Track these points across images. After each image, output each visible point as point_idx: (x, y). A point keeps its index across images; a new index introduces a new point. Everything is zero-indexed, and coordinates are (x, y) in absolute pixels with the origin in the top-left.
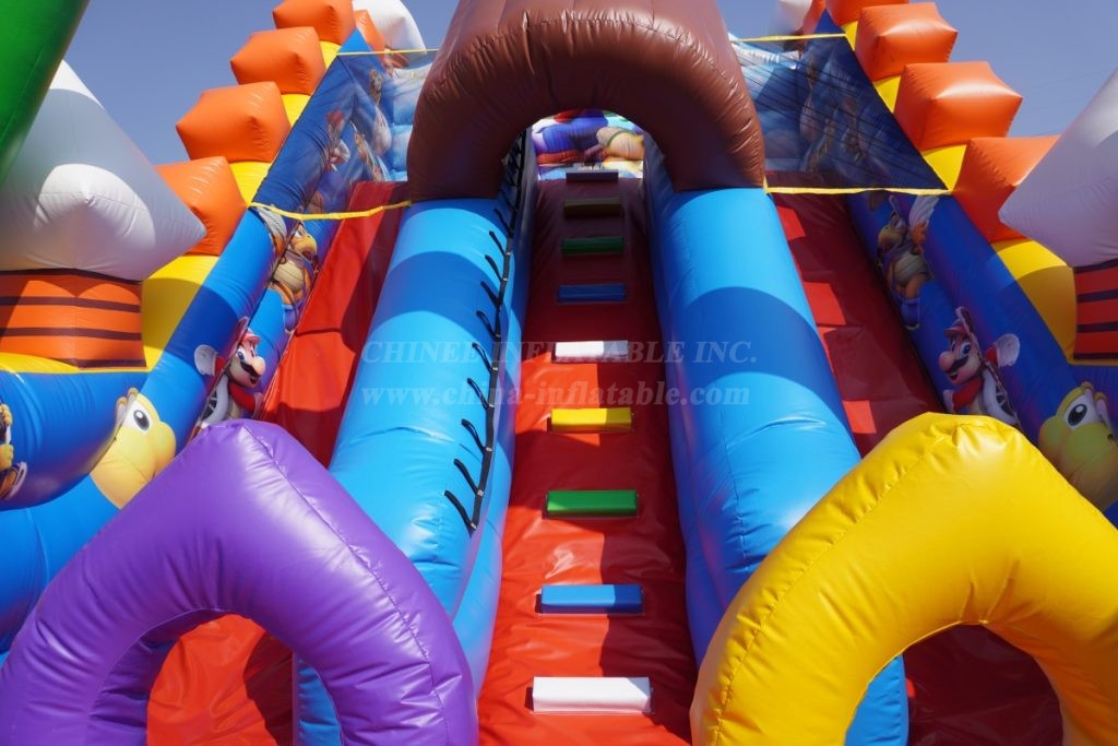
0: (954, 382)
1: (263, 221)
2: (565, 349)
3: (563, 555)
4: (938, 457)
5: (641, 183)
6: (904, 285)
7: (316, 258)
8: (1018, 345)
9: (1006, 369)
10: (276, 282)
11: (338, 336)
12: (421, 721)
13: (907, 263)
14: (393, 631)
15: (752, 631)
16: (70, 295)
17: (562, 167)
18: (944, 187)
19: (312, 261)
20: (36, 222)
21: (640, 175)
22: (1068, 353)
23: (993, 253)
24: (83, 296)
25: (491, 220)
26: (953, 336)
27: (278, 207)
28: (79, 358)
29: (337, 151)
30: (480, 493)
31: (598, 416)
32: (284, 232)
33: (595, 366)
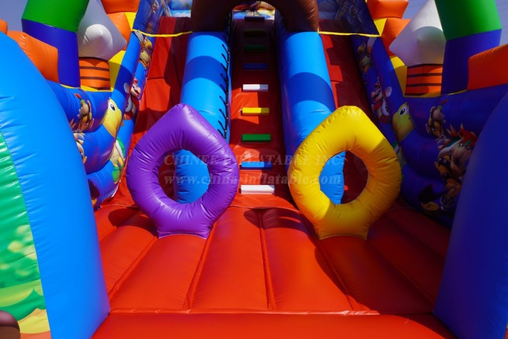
0: (375, 102)
1: (137, 37)
2: (246, 87)
3: (247, 154)
4: (343, 115)
5: (273, 22)
6: (364, 68)
7: (152, 49)
8: (391, 90)
9: (387, 97)
10: (141, 59)
11: (163, 80)
12: (230, 170)
13: (366, 60)
14: (222, 152)
15: (302, 151)
16: (93, 66)
17: (241, 12)
18: (378, 34)
19: (150, 50)
20: (84, 41)
21: (273, 18)
22: (404, 93)
23: (389, 59)
24: (97, 66)
25: (223, 40)
26: (376, 86)
27: (141, 31)
28: (98, 87)
29: (155, 5)
30: (226, 131)
31: (258, 110)
32: (143, 40)
33: (257, 93)
